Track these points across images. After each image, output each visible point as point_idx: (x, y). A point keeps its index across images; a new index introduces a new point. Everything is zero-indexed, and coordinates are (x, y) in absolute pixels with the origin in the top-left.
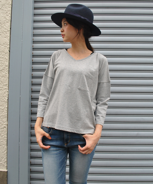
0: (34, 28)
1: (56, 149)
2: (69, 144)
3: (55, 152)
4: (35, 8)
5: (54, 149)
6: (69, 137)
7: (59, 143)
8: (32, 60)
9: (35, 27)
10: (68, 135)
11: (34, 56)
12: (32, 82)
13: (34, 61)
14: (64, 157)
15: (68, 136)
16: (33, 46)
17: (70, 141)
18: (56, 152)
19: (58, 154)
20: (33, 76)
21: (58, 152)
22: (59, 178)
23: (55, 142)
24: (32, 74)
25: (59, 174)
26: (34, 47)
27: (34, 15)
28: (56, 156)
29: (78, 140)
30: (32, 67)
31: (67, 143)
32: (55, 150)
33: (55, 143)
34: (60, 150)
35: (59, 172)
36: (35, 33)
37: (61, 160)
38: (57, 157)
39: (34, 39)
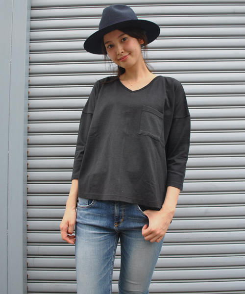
0: (31, 40)
1: (99, 232)
2: (121, 225)
3: (97, 238)
4: (32, 7)
5: (97, 232)
6: (122, 213)
7: (105, 222)
8: (29, 92)
9: (32, 38)
10: (121, 209)
11: (30, 86)
12: (28, 128)
13: (31, 95)
14: (112, 246)
15: (120, 211)
16: (29, 69)
17: (124, 220)
18: (99, 237)
19: (102, 240)
20: (30, 119)
21: (102, 237)
22: (101, 280)
23: (98, 219)
24: (28, 116)
25: (101, 274)
26: (31, 71)
27: (31, 18)
28: (99, 243)
29: (137, 219)
30: (28, 104)
31: (119, 223)
32: (98, 234)
33: (98, 221)
34: (106, 234)
35: (102, 272)
36: (32, 48)
37: (105, 251)
38: (100, 245)
39: (31, 57)
